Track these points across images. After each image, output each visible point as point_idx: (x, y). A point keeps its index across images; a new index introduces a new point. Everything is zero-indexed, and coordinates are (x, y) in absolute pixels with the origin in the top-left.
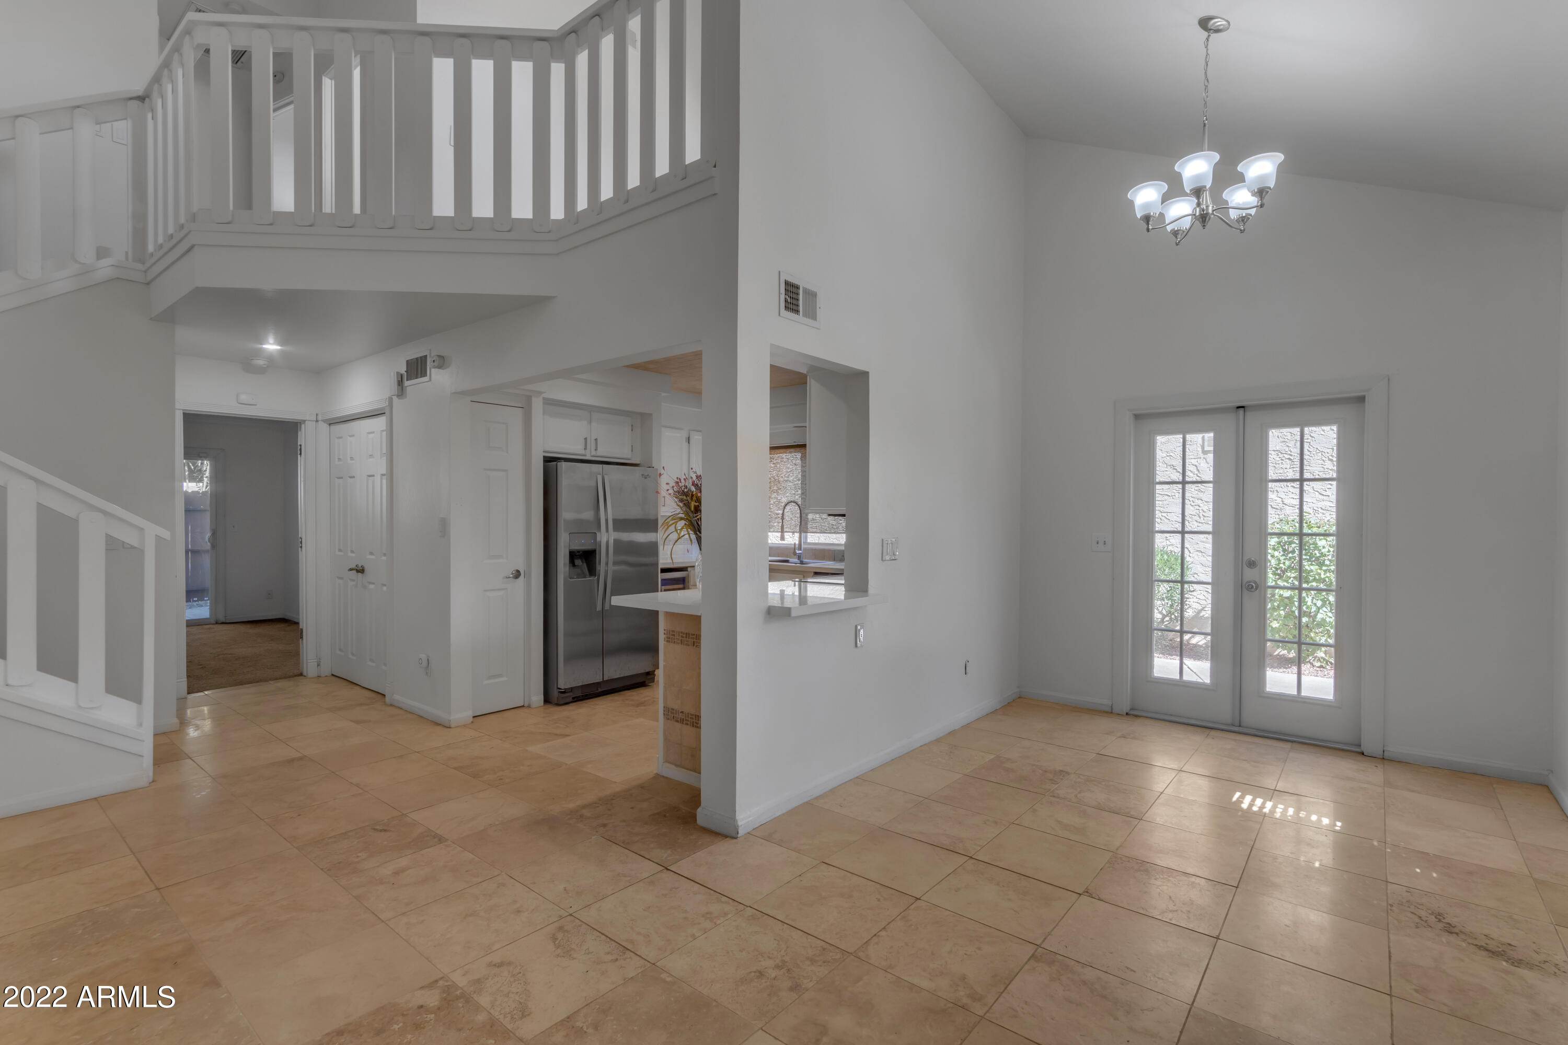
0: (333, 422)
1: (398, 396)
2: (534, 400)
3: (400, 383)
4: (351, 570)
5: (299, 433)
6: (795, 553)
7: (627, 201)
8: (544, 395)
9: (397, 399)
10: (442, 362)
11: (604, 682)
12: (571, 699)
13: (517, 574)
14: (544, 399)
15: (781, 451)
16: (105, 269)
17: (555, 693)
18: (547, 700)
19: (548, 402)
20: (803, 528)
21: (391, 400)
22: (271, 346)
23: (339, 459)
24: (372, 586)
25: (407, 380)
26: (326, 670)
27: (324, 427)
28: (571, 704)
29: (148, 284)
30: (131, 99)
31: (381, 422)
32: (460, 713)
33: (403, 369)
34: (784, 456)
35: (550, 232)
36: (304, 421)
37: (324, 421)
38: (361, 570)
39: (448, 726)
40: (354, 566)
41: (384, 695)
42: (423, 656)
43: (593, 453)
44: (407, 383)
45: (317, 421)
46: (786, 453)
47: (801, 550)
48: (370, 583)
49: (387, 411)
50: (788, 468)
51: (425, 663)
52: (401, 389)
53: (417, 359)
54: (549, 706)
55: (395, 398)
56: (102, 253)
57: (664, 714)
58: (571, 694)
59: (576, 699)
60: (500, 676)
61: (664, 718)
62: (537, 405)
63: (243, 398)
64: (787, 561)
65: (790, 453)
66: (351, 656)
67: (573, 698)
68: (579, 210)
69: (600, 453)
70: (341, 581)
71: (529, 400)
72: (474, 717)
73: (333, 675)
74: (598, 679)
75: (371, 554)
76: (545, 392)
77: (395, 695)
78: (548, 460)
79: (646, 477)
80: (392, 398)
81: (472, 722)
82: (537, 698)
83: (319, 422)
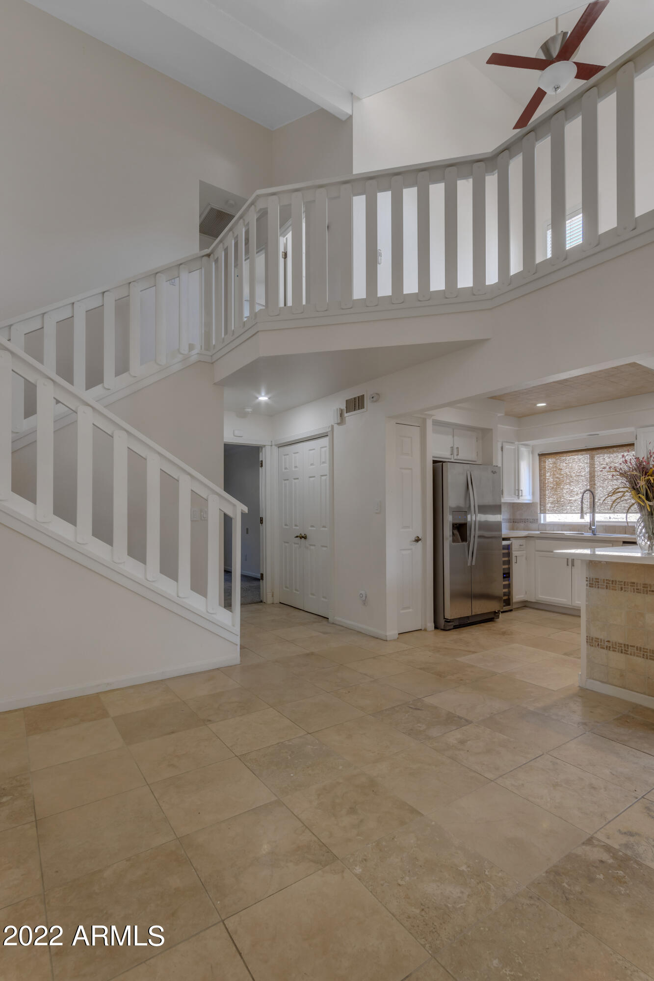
0: (281, 446)
1: (338, 424)
2: (428, 420)
3: (341, 415)
4: (297, 537)
5: (261, 454)
6: (590, 528)
7: (566, 259)
8: (433, 418)
9: (338, 426)
10: (376, 398)
11: (472, 616)
12: (452, 627)
13: (418, 540)
14: (433, 419)
15: (574, 454)
16: (194, 357)
17: (442, 622)
18: (436, 627)
19: (436, 423)
20: (593, 511)
21: (332, 426)
22: (263, 398)
23: (286, 468)
24: (312, 547)
25: (346, 413)
26: (277, 601)
27: (275, 449)
28: (452, 630)
29: (212, 363)
30: (203, 256)
31: (325, 441)
32: (392, 632)
33: (344, 407)
34: (576, 457)
35: (485, 294)
36: (265, 446)
37: (276, 445)
38: (304, 537)
39: (385, 639)
40: (298, 535)
41: (328, 619)
42: (363, 592)
43: (456, 457)
44: (346, 415)
45: (271, 446)
46: (578, 455)
47: (594, 526)
48: (311, 545)
49: (330, 434)
50: (580, 466)
51: (364, 598)
52: (342, 420)
53: (355, 399)
54: (437, 631)
55: (336, 426)
56: (191, 347)
57: (587, 642)
58: (453, 623)
59: (456, 627)
60: (408, 608)
61: (587, 645)
62: (429, 423)
63: (237, 433)
64: (583, 534)
65: (582, 455)
66: (294, 591)
67: (454, 626)
68: (511, 275)
69: (459, 457)
70: (287, 544)
71: (424, 421)
72: (399, 634)
73: (280, 603)
74: (470, 614)
75: (312, 526)
76: (434, 415)
77: (336, 618)
78: (435, 462)
79: (494, 472)
80: (333, 426)
81: (398, 638)
82: (431, 625)
83: (273, 446)
